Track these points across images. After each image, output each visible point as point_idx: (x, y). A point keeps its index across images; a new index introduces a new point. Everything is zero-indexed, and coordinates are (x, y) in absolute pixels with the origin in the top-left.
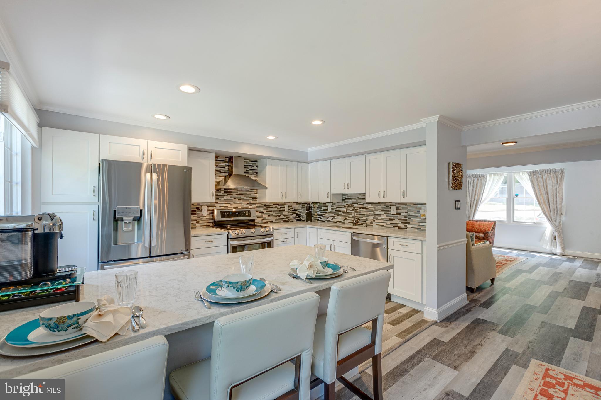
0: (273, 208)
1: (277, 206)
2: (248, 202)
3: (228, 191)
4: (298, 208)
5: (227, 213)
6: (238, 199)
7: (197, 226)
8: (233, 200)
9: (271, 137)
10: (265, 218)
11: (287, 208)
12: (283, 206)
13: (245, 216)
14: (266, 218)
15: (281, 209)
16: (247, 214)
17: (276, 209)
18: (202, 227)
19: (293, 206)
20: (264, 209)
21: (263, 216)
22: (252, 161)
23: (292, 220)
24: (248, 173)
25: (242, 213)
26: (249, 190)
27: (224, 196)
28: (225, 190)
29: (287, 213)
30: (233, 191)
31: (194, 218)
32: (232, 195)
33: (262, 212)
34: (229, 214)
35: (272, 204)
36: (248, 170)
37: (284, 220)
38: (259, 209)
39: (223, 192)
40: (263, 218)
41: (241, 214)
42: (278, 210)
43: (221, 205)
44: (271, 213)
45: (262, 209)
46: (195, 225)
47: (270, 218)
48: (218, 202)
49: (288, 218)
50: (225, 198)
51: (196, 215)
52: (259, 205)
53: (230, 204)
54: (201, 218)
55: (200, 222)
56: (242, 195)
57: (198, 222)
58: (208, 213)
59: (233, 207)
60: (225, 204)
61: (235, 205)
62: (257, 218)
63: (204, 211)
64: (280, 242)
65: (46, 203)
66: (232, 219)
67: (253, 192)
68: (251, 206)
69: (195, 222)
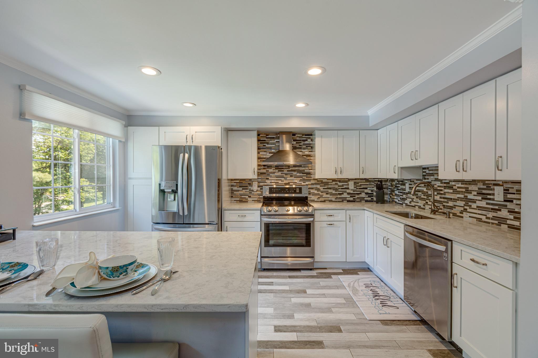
0: (333, 185)
1: (337, 183)
2: (301, 179)
3: (279, 167)
4: (369, 186)
5: (276, 189)
6: (289, 176)
7: (248, 200)
8: (285, 176)
9: (301, 105)
10: (321, 196)
11: (351, 185)
12: (346, 184)
13: (295, 192)
14: (323, 196)
15: (343, 186)
16: (298, 191)
17: (337, 186)
18: (254, 201)
19: (360, 184)
20: (321, 186)
21: (319, 193)
22: (306, 135)
23: (359, 200)
24: (301, 148)
25: (292, 190)
26: (303, 166)
27: (275, 172)
28: (275, 166)
29: (352, 192)
30: (284, 167)
31: (246, 193)
32: (283, 171)
33: (318, 190)
34: (278, 190)
35: (331, 181)
36: (301, 145)
37: (347, 199)
38: (315, 186)
39: (274, 168)
40: (319, 196)
42: (339, 187)
43: (272, 181)
44: (330, 191)
45: (318, 186)
46: (247, 199)
47: (328, 196)
48: (268, 179)
49: (354, 198)
50: (276, 174)
51: (248, 190)
52: (314, 182)
53: (281, 180)
54: (252, 193)
55: (252, 196)
56: (294, 171)
57: (250, 197)
58: (259, 189)
59: (285, 184)
60: (276, 180)
61: (287, 182)
62: (311, 195)
63: (255, 187)
64: (324, 224)
65: (130, 178)
66: (286, 195)
67: (307, 168)
68: (305, 182)
69: (247, 197)
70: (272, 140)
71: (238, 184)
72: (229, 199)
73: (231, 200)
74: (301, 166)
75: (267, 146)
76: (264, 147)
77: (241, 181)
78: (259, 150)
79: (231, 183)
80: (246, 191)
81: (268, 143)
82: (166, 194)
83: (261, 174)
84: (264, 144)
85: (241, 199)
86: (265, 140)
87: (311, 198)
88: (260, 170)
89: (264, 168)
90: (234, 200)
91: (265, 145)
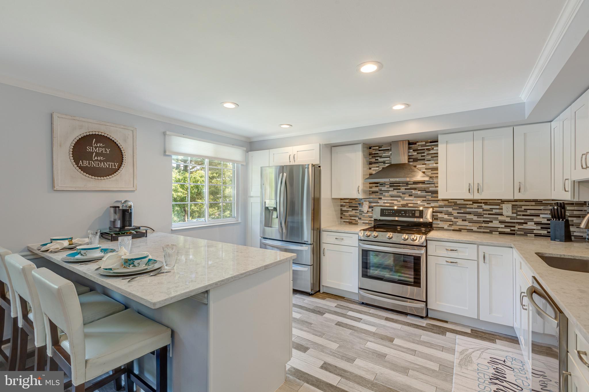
0: (474, 208)
1: (482, 206)
2: (424, 199)
3: (395, 185)
4: (542, 212)
5: (389, 211)
6: (408, 195)
7: (359, 223)
8: (402, 195)
9: (399, 107)
10: (455, 223)
11: (507, 210)
12: (498, 207)
13: (414, 216)
14: (458, 224)
15: (492, 211)
16: (417, 214)
17: (480, 210)
18: (364, 224)
19: (524, 207)
20: (453, 209)
21: (451, 219)
23: (522, 233)
24: (424, 159)
25: (410, 213)
26: (426, 183)
27: (390, 191)
28: (390, 183)
29: (508, 220)
30: (401, 184)
31: (356, 214)
32: (400, 189)
33: (450, 214)
34: (391, 212)
35: (471, 203)
36: (424, 156)
37: (500, 230)
38: (444, 209)
39: (388, 186)
40: (451, 223)
41: (408, 213)
42: (485, 212)
43: (386, 201)
44: (468, 216)
45: (450, 210)
46: (357, 221)
47: (466, 223)
48: (381, 198)
49: (512, 228)
50: (391, 193)
51: (358, 211)
52: (443, 203)
53: (397, 200)
54: (363, 214)
55: (362, 218)
56: (415, 189)
57: (360, 219)
58: (370, 210)
59: (402, 205)
60: (391, 200)
61: (404, 202)
62: (438, 221)
63: (365, 208)
64: (443, 261)
66: (397, 219)
67: (433, 185)
68: (430, 204)
69: (357, 219)
70: (386, 152)
71: (348, 204)
72: (340, 220)
73: (341, 222)
74: (424, 182)
75: (380, 160)
76: (377, 161)
77: (351, 201)
78: (371, 166)
79: (341, 202)
80: (356, 212)
81: (381, 157)
82: (271, 212)
83: (372, 192)
84: (377, 158)
85: (350, 221)
86: (378, 154)
87: (439, 224)
88: (372, 188)
89: (376, 186)
90: (344, 222)
91: (378, 160)
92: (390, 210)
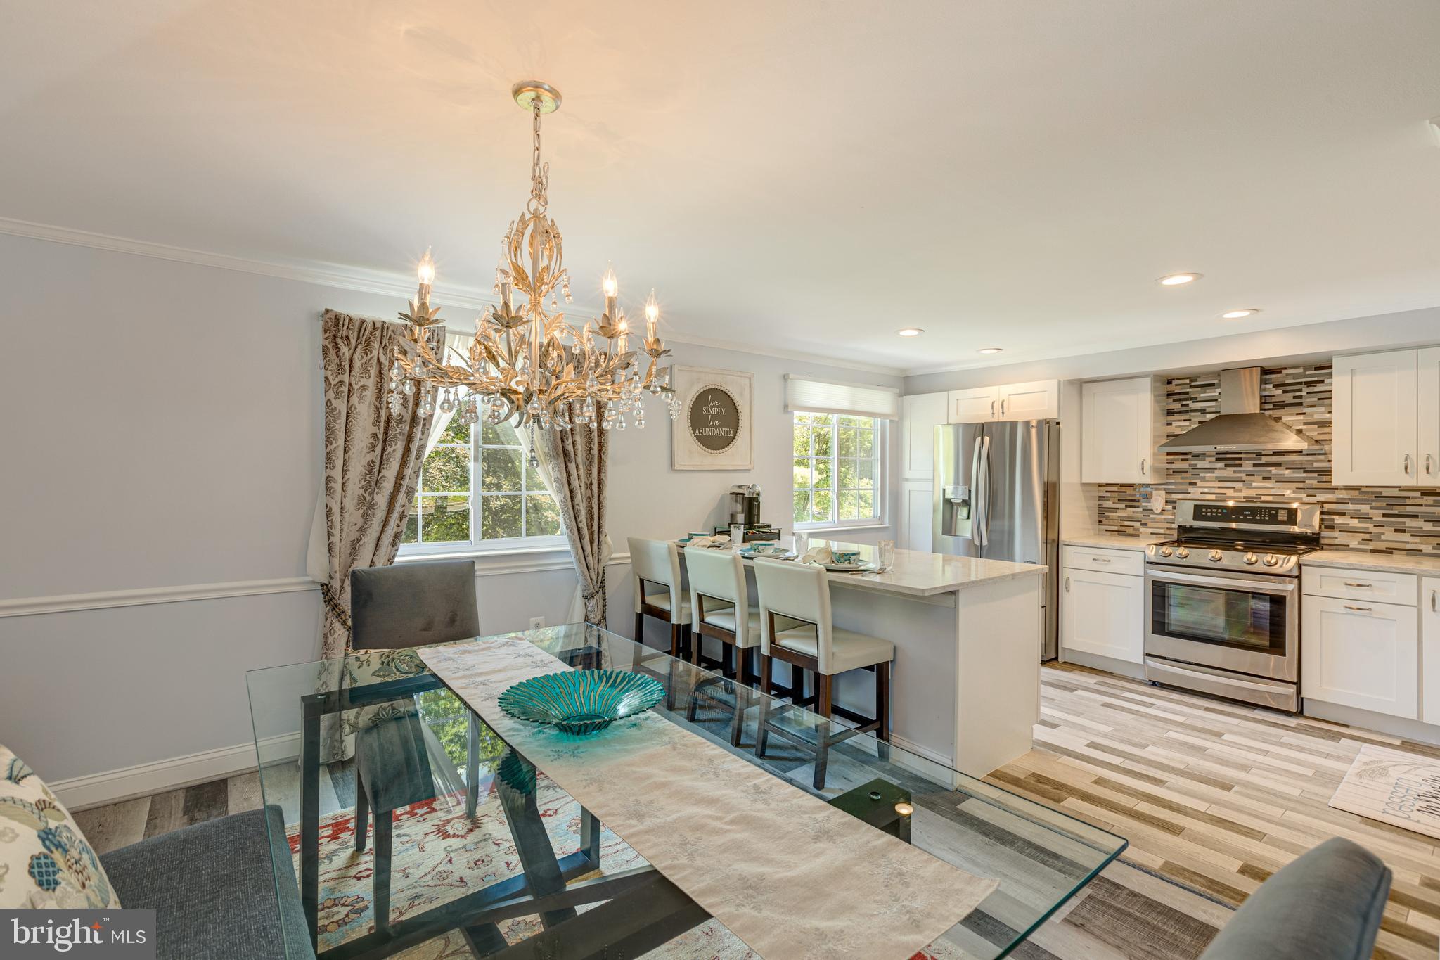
0: (1426, 506)
2: (1301, 485)
3: (1228, 456)
5: (1214, 510)
6: (1261, 478)
7: (1141, 533)
8: (1245, 478)
9: (1237, 314)
10: (1377, 537)
13: (1274, 520)
14: (1383, 538)
16: (1283, 516)
18: (1154, 536)
20: (1373, 508)
21: (1368, 528)
22: (1316, 369)
24: (1301, 404)
25: (1265, 514)
26: (1304, 452)
27: (1216, 469)
28: (1217, 454)
30: (1243, 456)
31: (1136, 515)
32: (1241, 465)
33: (1364, 517)
34: (1219, 513)
36: (1300, 397)
38: (1351, 507)
39: (1213, 459)
40: (1367, 536)
41: (1261, 514)
43: (1206, 490)
44: (1411, 522)
45: (1364, 508)
46: (1138, 529)
47: (1405, 537)
48: (1195, 484)
50: (1217, 473)
51: (1140, 510)
52: (1348, 494)
53: (1234, 488)
54: (1151, 516)
55: (1150, 524)
56: (1278, 465)
57: (1144, 525)
58: (1169, 507)
59: (1245, 497)
60: (1219, 488)
61: (1252, 493)
62: (1334, 532)
63: (1158, 502)
64: (1338, 606)
65: (907, 480)
66: (1234, 525)
67: (1322, 457)
68: (1315, 496)
69: (1137, 524)
70: (1208, 391)
71: (1116, 494)
72: (1097, 526)
73: (1099, 530)
74: (1302, 452)
75: (1193, 406)
76: (1185, 409)
77: (1123, 489)
78: (1170, 418)
79: (1099, 491)
80: (1134, 512)
81: (1195, 400)
82: (955, 507)
83: (1174, 472)
84: (1184, 403)
85: (1122, 529)
86: (1187, 393)
87: (1336, 538)
88: (1173, 463)
89: (1182, 460)
90: (1106, 530)
91: (1187, 405)
92: (1217, 507)
